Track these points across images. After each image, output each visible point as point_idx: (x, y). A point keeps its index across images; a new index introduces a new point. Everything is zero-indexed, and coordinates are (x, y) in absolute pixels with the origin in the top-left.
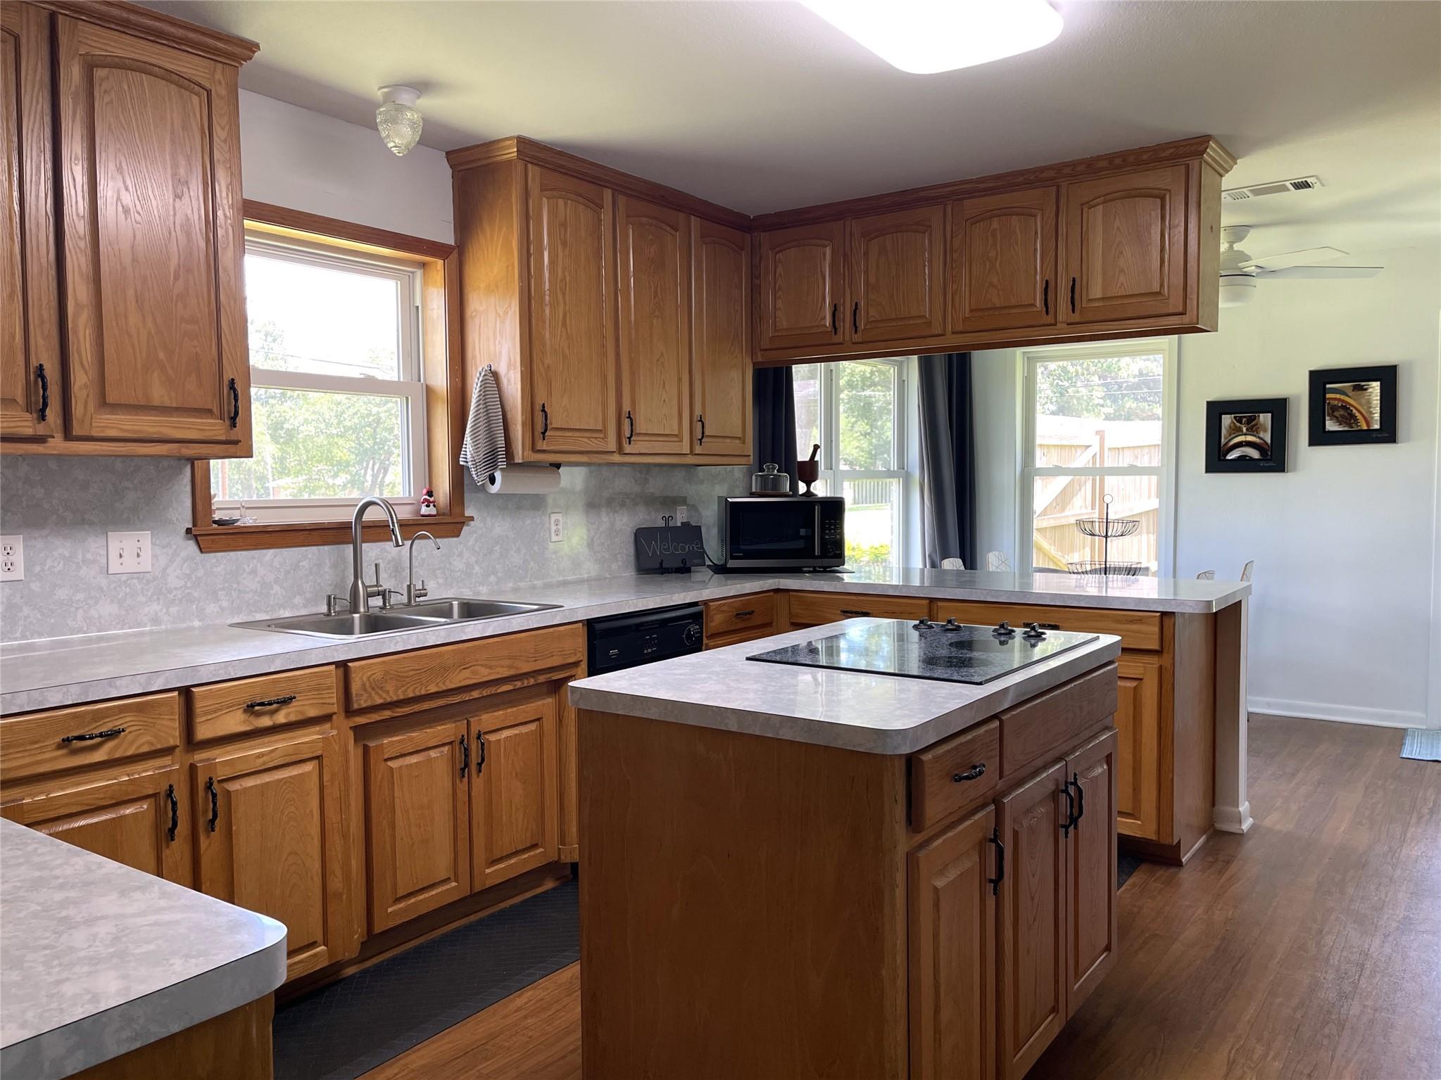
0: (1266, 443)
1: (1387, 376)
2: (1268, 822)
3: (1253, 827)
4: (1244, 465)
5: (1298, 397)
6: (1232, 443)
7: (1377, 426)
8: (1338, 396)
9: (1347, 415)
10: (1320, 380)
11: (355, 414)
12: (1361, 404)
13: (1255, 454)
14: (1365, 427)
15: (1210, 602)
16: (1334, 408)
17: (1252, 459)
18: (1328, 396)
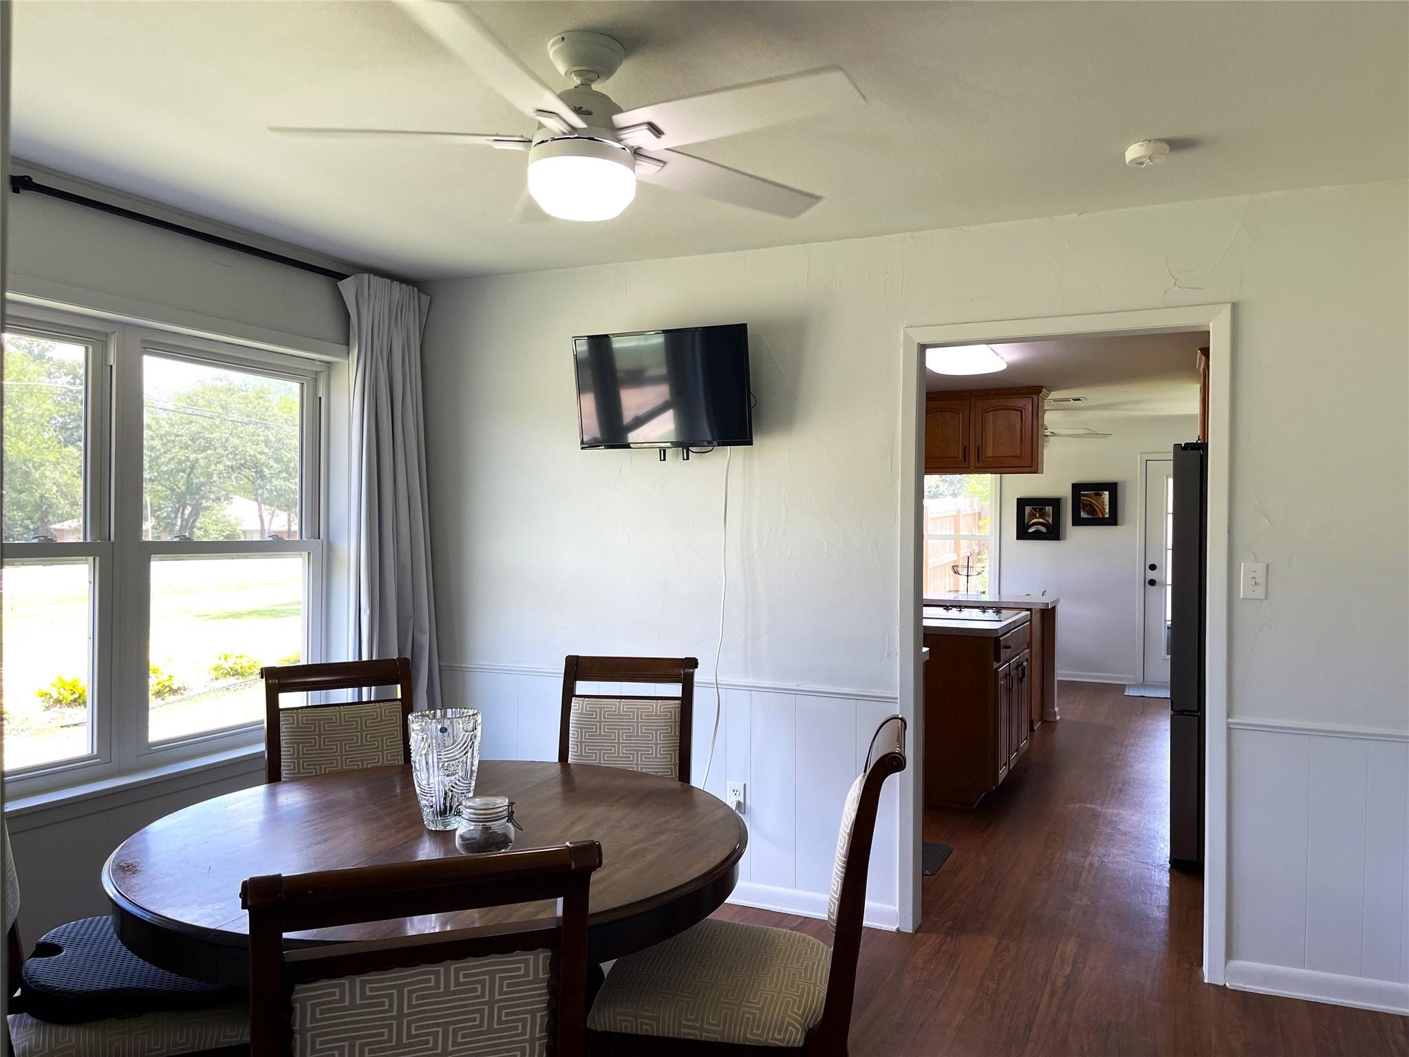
0: (1049, 523)
1: (1112, 488)
2: (1067, 718)
3: (1060, 719)
4: (1037, 536)
5: (1066, 498)
6: (1031, 523)
7: (1107, 516)
8: (1087, 498)
9: (1091, 509)
10: (1077, 488)
11: (173, 459)
12: (1098, 503)
13: (1044, 529)
14: (1101, 516)
15: (1048, 604)
16: (1085, 505)
17: (1042, 532)
18: (1082, 498)
